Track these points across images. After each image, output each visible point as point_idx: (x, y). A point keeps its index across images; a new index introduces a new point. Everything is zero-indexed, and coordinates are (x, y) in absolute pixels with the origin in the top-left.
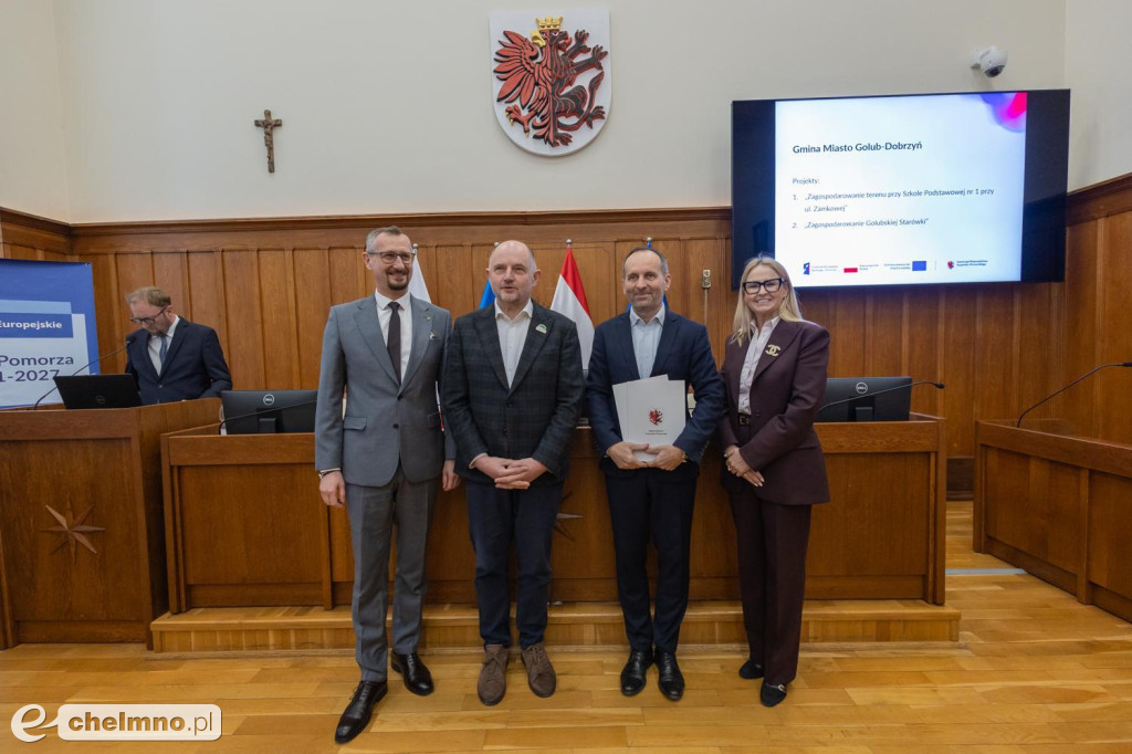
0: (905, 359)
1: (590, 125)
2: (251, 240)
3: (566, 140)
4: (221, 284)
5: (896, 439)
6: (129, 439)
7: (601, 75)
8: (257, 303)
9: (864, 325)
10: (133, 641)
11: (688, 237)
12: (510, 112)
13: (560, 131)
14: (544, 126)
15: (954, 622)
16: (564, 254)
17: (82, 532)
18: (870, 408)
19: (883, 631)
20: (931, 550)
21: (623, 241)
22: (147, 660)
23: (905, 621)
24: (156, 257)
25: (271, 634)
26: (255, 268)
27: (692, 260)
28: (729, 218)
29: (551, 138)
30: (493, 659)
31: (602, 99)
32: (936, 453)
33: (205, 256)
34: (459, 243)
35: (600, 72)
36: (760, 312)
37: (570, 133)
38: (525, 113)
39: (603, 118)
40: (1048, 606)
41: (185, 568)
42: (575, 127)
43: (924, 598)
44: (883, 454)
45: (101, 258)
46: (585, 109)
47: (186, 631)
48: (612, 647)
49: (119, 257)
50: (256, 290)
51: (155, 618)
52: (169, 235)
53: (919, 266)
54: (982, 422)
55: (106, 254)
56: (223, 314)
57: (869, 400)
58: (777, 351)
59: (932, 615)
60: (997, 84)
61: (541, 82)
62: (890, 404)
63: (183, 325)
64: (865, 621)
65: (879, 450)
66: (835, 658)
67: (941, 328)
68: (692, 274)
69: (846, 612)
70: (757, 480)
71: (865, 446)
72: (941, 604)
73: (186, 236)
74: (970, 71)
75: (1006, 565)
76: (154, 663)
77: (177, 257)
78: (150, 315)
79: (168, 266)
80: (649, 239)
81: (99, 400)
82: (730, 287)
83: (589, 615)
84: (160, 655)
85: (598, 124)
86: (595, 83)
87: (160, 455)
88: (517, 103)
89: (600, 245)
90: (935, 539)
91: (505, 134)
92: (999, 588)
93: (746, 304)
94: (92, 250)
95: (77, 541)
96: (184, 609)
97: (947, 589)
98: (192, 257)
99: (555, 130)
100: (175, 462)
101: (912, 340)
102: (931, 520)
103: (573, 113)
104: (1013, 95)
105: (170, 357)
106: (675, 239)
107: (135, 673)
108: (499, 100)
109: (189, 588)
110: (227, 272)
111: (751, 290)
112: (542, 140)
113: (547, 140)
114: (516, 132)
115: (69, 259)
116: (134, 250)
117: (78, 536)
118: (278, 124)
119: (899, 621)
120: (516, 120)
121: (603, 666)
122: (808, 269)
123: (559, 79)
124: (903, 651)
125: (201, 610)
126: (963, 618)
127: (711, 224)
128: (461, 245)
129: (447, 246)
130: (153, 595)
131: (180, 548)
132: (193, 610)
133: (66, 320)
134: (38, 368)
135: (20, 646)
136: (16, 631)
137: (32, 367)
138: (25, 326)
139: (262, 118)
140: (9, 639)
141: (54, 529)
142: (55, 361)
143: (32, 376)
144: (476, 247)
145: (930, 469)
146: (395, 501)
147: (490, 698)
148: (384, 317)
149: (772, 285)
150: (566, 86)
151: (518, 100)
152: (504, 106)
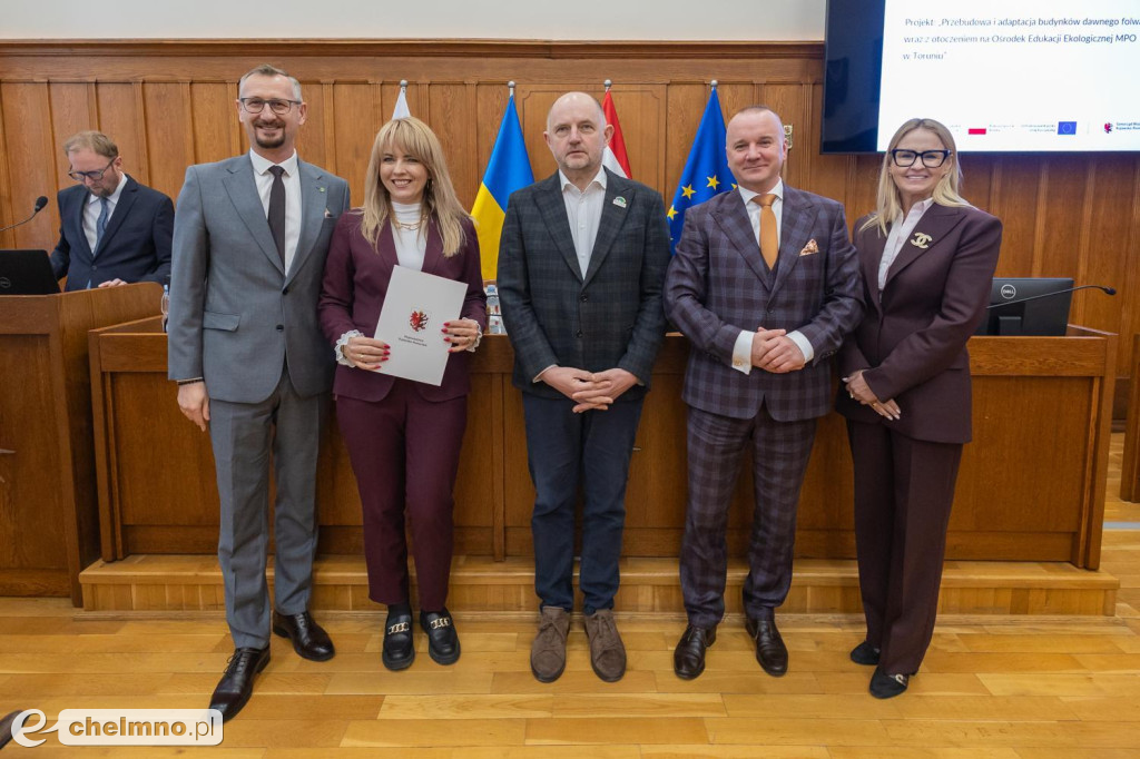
6: (45, 336)
10: (55, 595)
11: (763, 81)
15: (1110, 592)
18: (1019, 318)
19: (1021, 601)
20: (1086, 501)
21: (679, 84)
22: (75, 620)
23: (1048, 590)
24: (54, 88)
26: (188, 107)
28: (820, 57)
30: (551, 625)
32: (1101, 378)
33: (120, 88)
34: (458, 79)
36: (909, 192)
41: (121, 505)
43: (1073, 561)
44: (1032, 377)
47: (124, 585)
50: (191, 138)
51: (83, 569)
53: (1067, 128)
57: (1016, 308)
58: (927, 242)
59: (1082, 583)
62: (1045, 314)
63: (131, 187)
65: (1028, 374)
67: (1088, 209)
70: (891, 411)
71: (1010, 367)
72: (1094, 569)
76: (84, 624)
77: (82, 89)
78: (96, 167)
79: (71, 102)
80: (713, 82)
83: (647, 574)
84: (92, 615)
87: (86, 357)
89: (649, 88)
93: (891, 177)
96: (120, 556)
98: (102, 89)
100: (107, 369)
101: (1049, 224)
105: (110, 230)
106: (746, 83)
107: (61, 637)
109: (125, 527)
110: (150, 109)
111: (903, 161)
125: (142, 557)
126: (1122, 586)
127: (796, 64)
128: (464, 84)
129: (442, 84)
130: (81, 539)
131: (115, 478)
132: (131, 557)
144: (482, 88)
145: (1091, 399)
146: (275, 421)
147: (547, 670)
148: (264, 185)
149: (933, 157)
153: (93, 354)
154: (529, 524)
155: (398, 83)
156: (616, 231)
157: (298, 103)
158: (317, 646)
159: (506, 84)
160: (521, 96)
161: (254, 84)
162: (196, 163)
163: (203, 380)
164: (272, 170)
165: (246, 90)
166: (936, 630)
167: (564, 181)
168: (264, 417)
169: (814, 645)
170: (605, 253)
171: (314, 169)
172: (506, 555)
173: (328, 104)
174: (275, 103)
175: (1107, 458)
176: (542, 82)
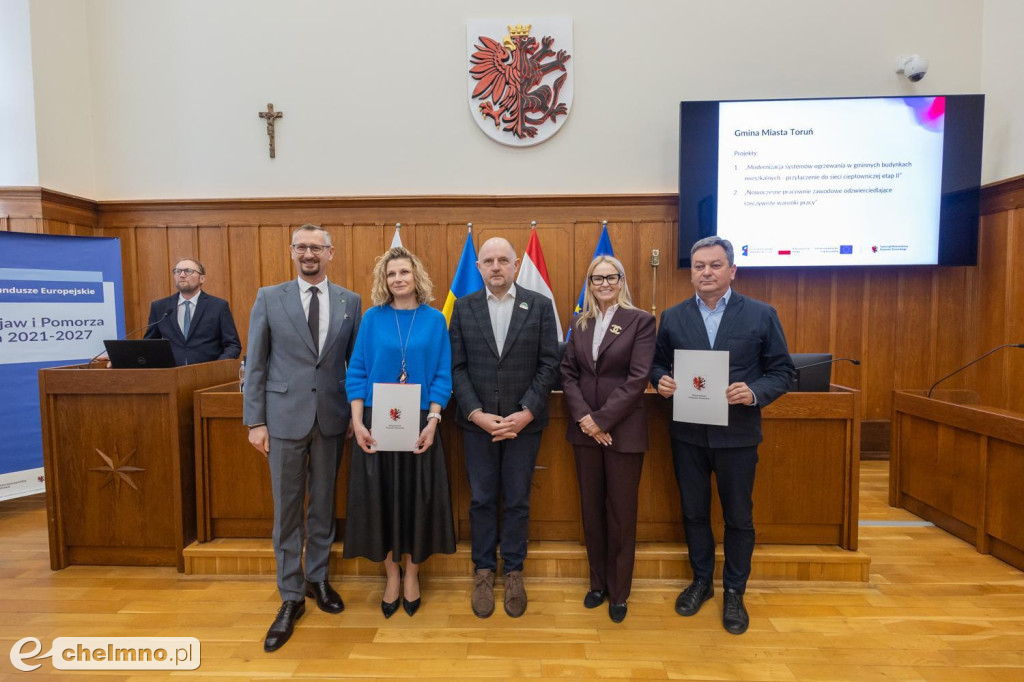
0: (833, 333)
1: (554, 120)
2: (252, 217)
3: (532, 133)
4: (226, 254)
5: (817, 408)
6: (167, 394)
7: (565, 75)
8: (257, 272)
9: (797, 300)
10: (166, 565)
11: (640, 219)
12: (483, 108)
13: (527, 125)
14: (514, 120)
15: (865, 566)
16: (529, 234)
17: (126, 472)
18: (797, 380)
19: (804, 571)
20: (846, 504)
21: (582, 222)
22: (179, 581)
23: (823, 564)
24: (170, 231)
26: (257, 242)
27: (643, 240)
28: (676, 204)
29: (520, 133)
30: (484, 582)
31: (565, 97)
32: (852, 420)
33: (213, 231)
34: (435, 222)
35: (563, 73)
37: (536, 127)
38: (496, 108)
39: (565, 113)
40: (950, 555)
41: (211, 505)
42: (540, 122)
43: (840, 544)
44: (805, 420)
45: (122, 230)
46: (550, 105)
47: (211, 558)
48: (570, 580)
49: (139, 231)
50: (257, 261)
51: (185, 547)
52: (183, 212)
53: (846, 250)
54: (899, 391)
55: (129, 228)
56: (228, 282)
59: (846, 559)
60: (920, 88)
61: (511, 82)
64: (788, 563)
65: (802, 417)
66: (760, 594)
67: (866, 304)
68: (643, 252)
69: (772, 554)
71: (791, 413)
72: (855, 550)
73: (197, 212)
74: (896, 75)
75: (917, 518)
76: (185, 583)
77: (188, 232)
79: (181, 238)
80: (605, 222)
81: (141, 361)
82: (676, 266)
83: (552, 552)
84: (190, 577)
85: (560, 119)
86: (559, 83)
87: (192, 408)
88: (490, 99)
89: (560, 226)
90: (850, 495)
91: (478, 125)
92: (909, 538)
94: (115, 224)
95: (121, 480)
96: (209, 538)
97: (859, 538)
98: (202, 231)
99: (523, 124)
100: (205, 415)
101: (839, 315)
102: (847, 478)
103: (539, 109)
104: (933, 99)
106: (627, 222)
108: (474, 97)
109: (213, 520)
110: (232, 244)
112: (511, 133)
113: (516, 132)
114: (488, 125)
116: (152, 224)
117: (123, 476)
118: (279, 116)
119: (817, 563)
120: (488, 114)
121: (564, 595)
122: (746, 250)
123: (527, 79)
124: (820, 589)
126: (872, 563)
127: (660, 209)
128: (438, 224)
129: (425, 225)
131: (207, 487)
132: (216, 539)
133: (98, 287)
134: (74, 329)
135: (70, 567)
136: (66, 553)
137: (70, 328)
138: (65, 292)
139: (266, 110)
140: (62, 561)
141: (102, 468)
142: (89, 323)
143: (70, 335)
144: (451, 226)
145: (846, 434)
146: (309, 452)
147: (483, 612)
150: (533, 85)
151: (491, 97)
152: (477, 102)
153: (196, 406)
155: (395, 225)
157: (328, 247)
158: (332, 603)
159: (465, 224)
160: (476, 233)
162: (262, 286)
163: (266, 424)
164: (311, 289)
167: (489, 293)
168: (303, 449)
169: (662, 599)
170: (514, 339)
171: (338, 288)
173: (348, 240)
175: (858, 474)
176: (490, 223)
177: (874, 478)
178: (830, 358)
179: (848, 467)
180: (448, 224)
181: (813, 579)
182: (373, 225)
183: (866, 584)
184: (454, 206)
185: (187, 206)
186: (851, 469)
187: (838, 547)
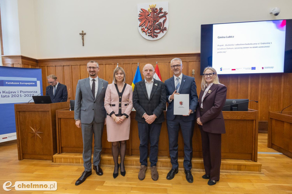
0: (249, 94)
1: (163, 32)
2: (78, 63)
3: (156, 36)
4: (71, 73)
5: (244, 116)
6: (49, 111)
7: (166, 19)
9: (237, 84)
10: (49, 160)
11: (189, 61)
12: (142, 29)
13: (155, 34)
14: (151, 32)
15: (260, 167)
16: (156, 66)
18: (237, 107)
19: (239, 168)
20: (254, 147)
22: (52, 164)
23: (245, 166)
24: (56, 67)
25: (81, 160)
26: (79, 70)
27: (190, 67)
28: (200, 56)
29: (153, 36)
30: (142, 169)
31: (166, 25)
32: (255, 120)
33: (67, 67)
34: (128, 63)
35: (166, 18)
37: (158, 34)
38: (146, 29)
39: (166, 30)
41: (61, 143)
42: (159, 33)
43: (251, 160)
45: (44, 67)
46: (162, 28)
47: (61, 158)
49: (48, 67)
50: (79, 75)
51: (54, 155)
52: (59, 62)
53: (254, 68)
54: (271, 112)
55: (45, 66)
56: (72, 81)
57: (236, 105)
59: (253, 164)
60: (278, 18)
61: (150, 21)
62: (243, 106)
63: (59, 84)
64: (234, 165)
65: (239, 119)
66: (225, 174)
67: (260, 85)
68: (190, 71)
69: (229, 162)
71: (235, 118)
72: (256, 161)
73: (64, 62)
74: (269, 14)
75: (277, 151)
76: (53, 165)
77: (61, 67)
79: (59, 69)
81: (42, 102)
82: (200, 74)
84: (55, 164)
85: (165, 32)
86: (164, 21)
87: (55, 115)
88: (144, 27)
90: (255, 144)
91: (141, 35)
92: (274, 158)
94: (42, 66)
95: (37, 135)
96: (61, 153)
97: (258, 157)
98: (65, 67)
99: (154, 34)
100: (59, 117)
101: (251, 89)
102: (254, 139)
103: (158, 29)
104: (282, 21)
107: (49, 168)
108: (139, 26)
109: (62, 148)
110: (73, 70)
111: (206, 76)
112: (150, 36)
113: (152, 36)
114: (144, 34)
115: (37, 68)
116: (52, 65)
117: (37, 134)
118: (85, 34)
120: (144, 31)
122: (221, 69)
123: (155, 20)
124: (245, 174)
126: (262, 166)
127: (195, 58)
128: (129, 64)
129: (126, 64)
130: (54, 149)
131: (60, 137)
132: (63, 153)
133: (35, 82)
134: (29, 94)
135: (24, 160)
136: (23, 156)
137: (28, 93)
138: (26, 84)
139: (81, 32)
140: (22, 158)
141: (32, 132)
142: (33, 92)
143: (28, 95)
144: (133, 64)
145: (253, 125)
146: (93, 127)
147: (141, 178)
148: (91, 83)
149: (211, 74)
150: (157, 22)
151: (144, 26)
152: (141, 28)
154: (139, 148)
155: (117, 64)
156: (155, 90)
157: (98, 67)
159: (137, 63)
160: (140, 66)
161: (90, 64)
162: (81, 79)
163: (80, 119)
165: (88, 65)
166: (221, 173)
167: (146, 81)
170: (153, 94)
171: (101, 79)
172: (132, 155)
173: (104, 69)
174: (93, 68)
175: (258, 137)
176: (144, 63)
177: (262, 139)
178: (248, 100)
179: (254, 135)
180: (132, 64)
181: (242, 171)
182: (111, 64)
183: (260, 172)
184: (134, 58)
185: (60, 60)
186: (255, 136)
187: (250, 160)
